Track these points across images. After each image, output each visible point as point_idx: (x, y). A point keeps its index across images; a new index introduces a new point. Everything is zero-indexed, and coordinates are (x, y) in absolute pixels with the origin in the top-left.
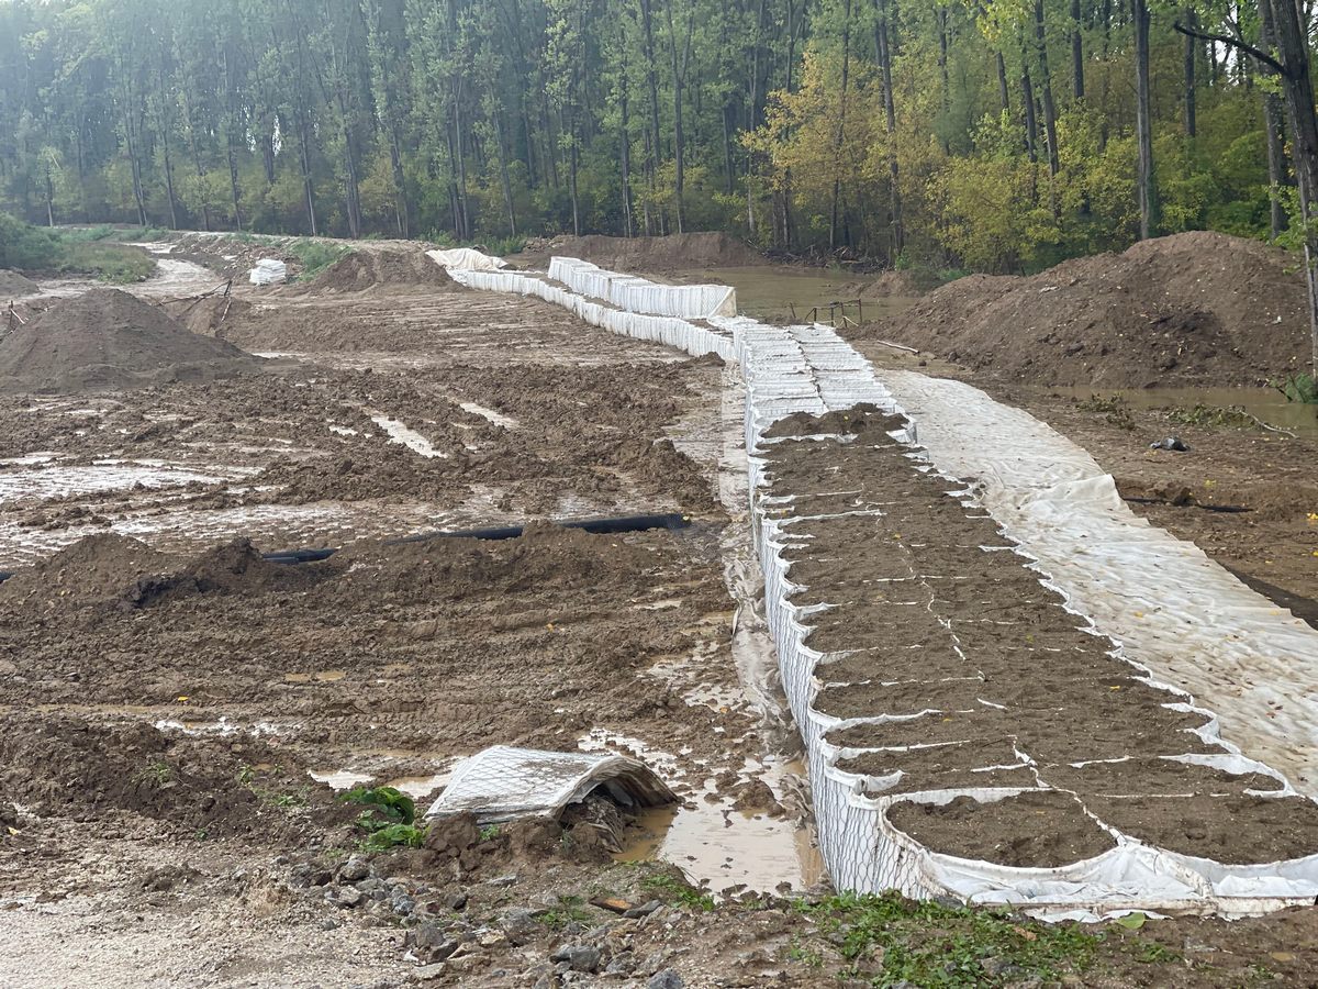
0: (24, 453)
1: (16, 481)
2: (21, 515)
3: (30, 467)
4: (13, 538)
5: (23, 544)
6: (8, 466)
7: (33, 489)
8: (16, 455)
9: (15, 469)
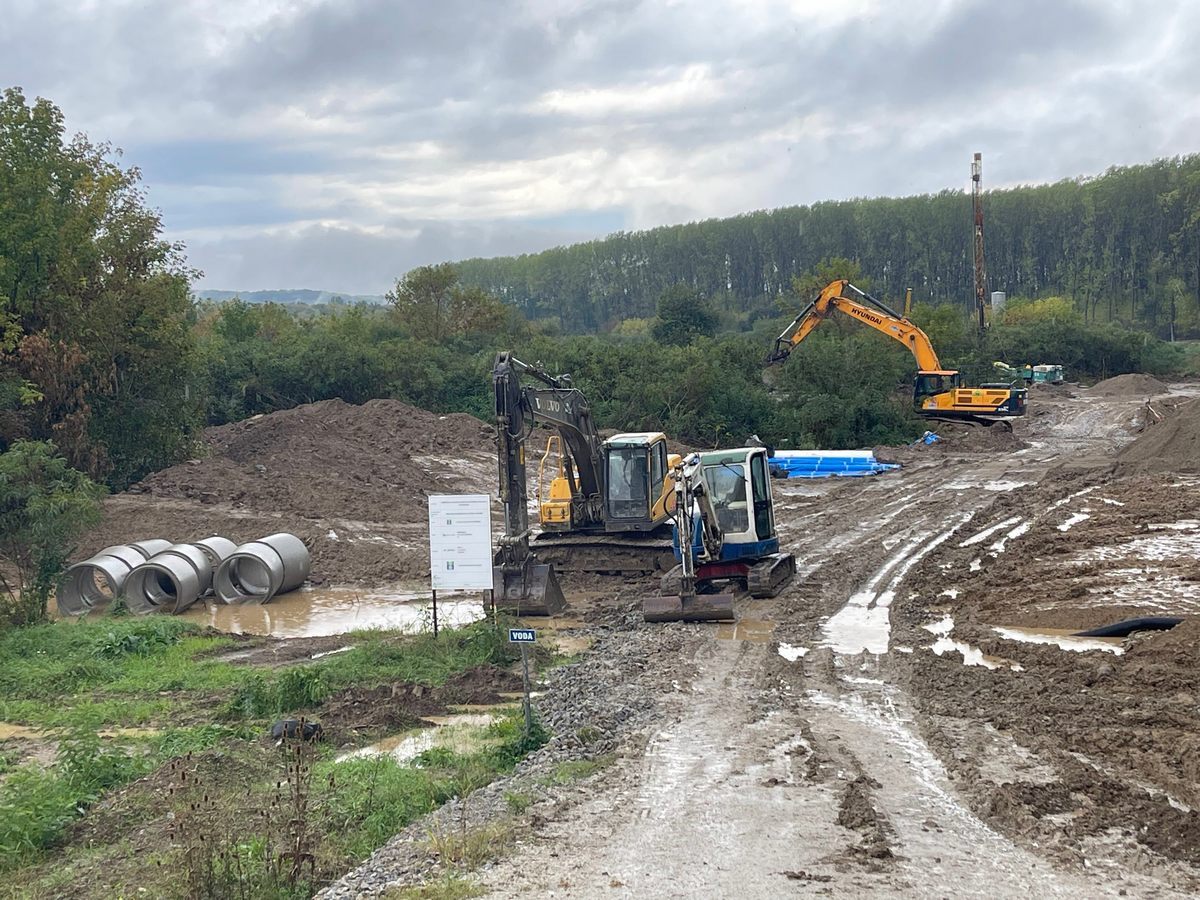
0: (1175, 520)
1: (1172, 542)
2: (1181, 571)
3: (1182, 532)
4: (1177, 590)
5: (1185, 595)
6: (1164, 530)
7: (1186, 550)
8: (1169, 522)
9: (1170, 533)
